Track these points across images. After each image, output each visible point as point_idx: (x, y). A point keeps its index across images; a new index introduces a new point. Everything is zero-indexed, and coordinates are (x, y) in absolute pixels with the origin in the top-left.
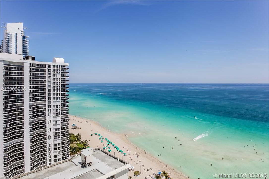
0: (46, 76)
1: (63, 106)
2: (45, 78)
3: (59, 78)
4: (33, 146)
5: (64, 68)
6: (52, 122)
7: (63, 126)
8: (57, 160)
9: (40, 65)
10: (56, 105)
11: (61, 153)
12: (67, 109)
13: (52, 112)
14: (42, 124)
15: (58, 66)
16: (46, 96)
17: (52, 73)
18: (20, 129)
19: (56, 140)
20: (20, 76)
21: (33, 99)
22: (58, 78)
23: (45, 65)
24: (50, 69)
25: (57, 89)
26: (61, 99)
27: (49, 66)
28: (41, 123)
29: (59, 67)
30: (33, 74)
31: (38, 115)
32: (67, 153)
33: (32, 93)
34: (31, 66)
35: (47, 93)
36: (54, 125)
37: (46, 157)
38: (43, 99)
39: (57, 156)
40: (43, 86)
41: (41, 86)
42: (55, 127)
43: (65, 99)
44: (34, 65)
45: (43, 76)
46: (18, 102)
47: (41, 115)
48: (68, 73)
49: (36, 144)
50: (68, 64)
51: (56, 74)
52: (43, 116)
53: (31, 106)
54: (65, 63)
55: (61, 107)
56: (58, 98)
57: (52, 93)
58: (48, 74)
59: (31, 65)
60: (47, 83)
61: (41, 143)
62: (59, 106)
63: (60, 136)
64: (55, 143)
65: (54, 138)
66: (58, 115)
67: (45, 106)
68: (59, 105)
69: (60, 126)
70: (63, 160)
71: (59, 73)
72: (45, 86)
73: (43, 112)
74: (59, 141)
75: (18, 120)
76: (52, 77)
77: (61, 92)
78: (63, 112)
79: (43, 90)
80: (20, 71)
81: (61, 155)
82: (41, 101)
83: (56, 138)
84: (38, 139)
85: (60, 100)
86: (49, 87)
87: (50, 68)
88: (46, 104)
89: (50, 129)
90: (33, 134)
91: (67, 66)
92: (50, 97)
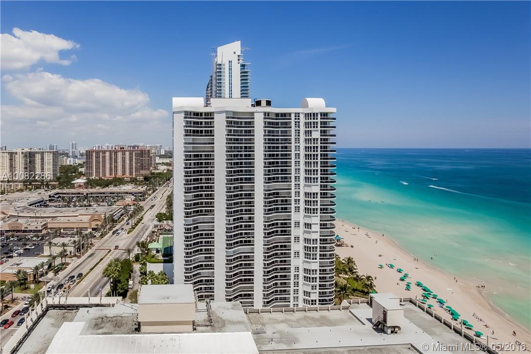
0: (291, 136)
1: (324, 195)
2: (290, 140)
3: (317, 139)
4: (268, 264)
5: (327, 119)
6: (302, 225)
7: (323, 236)
8: (309, 301)
9: (280, 115)
10: (311, 193)
11: (318, 291)
12: (331, 202)
13: (302, 205)
14: (284, 227)
15: (314, 114)
16: (291, 174)
17: (302, 129)
18: (249, 230)
19: (309, 263)
20: (249, 136)
21: (269, 179)
22: (314, 139)
23: (290, 114)
24: (299, 122)
25: (312, 161)
26: (321, 182)
27: (297, 115)
28: (282, 224)
29: (317, 116)
30: (269, 132)
31: (277, 209)
32: (330, 292)
33: (268, 167)
34: (265, 118)
35: (293, 168)
36: (305, 232)
37: (289, 291)
38: (286, 179)
39: (309, 293)
40: (286, 155)
41: (282, 155)
42: (308, 236)
43: (327, 182)
44: (270, 115)
45: (287, 136)
46: (246, 183)
47: (282, 209)
48: (334, 127)
49: (273, 262)
50: (334, 110)
51: (311, 131)
52: (285, 212)
53: (266, 191)
54: (326, 107)
55: (321, 197)
56: (314, 179)
57: (302, 167)
58: (296, 130)
59: (267, 115)
60: (293, 149)
61: (281, 261)
62: (315, 194)
63: (316, 254)
64: (307, 267)
65: (305, 258)
66: (314, 213)
67: (290, 193)
68: (317, 194)
69: (317, 236)
70: (322, 304)
71: (316, 129)
72: (290, 155)
73: (286, 204)
74: (315, 266)
75: (246, 214)
76: (302, 137)
77: (321, 167)
78: (324, 209)
79: (286, 162)
80: (249, 127)
81: (318, 293)
82: (282, 182)
83: (308, 258)
84: (277, 254)
85: (319, 183)
86: (298, 156)
87: (299, 119)
88: (290, 189)
89: (297, 239)
90: (268, 241)
91: (331, 113)
92: (299, 177)
